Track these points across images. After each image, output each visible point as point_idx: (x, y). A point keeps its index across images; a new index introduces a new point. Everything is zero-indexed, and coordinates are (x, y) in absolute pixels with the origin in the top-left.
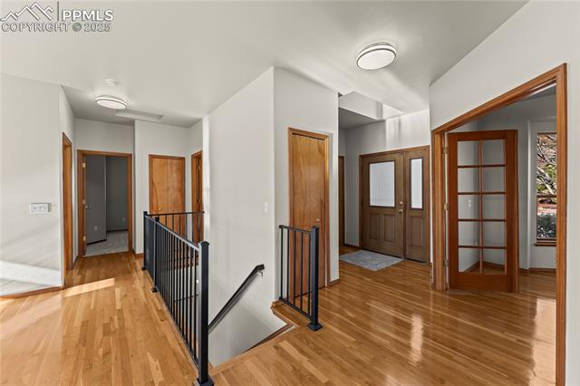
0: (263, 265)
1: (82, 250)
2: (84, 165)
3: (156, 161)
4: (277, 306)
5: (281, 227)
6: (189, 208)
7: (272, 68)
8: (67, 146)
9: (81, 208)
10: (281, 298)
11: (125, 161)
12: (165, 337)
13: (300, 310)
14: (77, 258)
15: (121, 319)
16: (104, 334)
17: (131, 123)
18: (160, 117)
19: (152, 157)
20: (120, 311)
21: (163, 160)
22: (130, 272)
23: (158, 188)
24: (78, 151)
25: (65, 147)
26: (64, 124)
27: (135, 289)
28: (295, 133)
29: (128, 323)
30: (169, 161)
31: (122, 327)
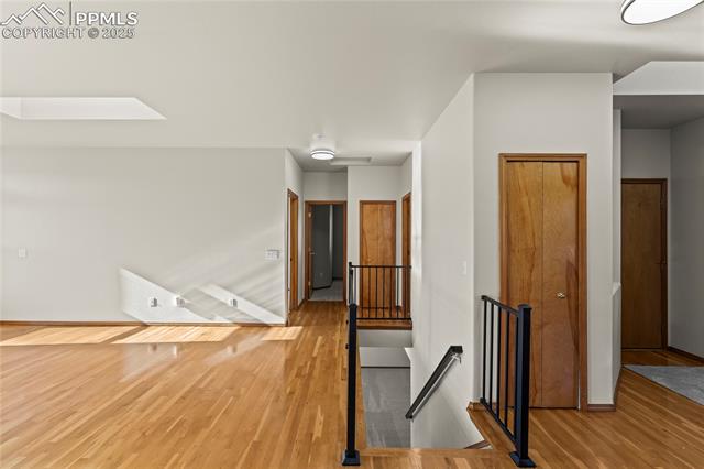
0: (461, 347)
1: (308, 295)
2: (310, 215)
3: (367, 207)
4: (475, 410)
5: (484, 298)
6: (399, 262)
7: (472, 76)
8: (293, 198)
9: (307, 255)
10: (483, 400)
11: (341, 208)
12: (338, 397)
13: (504, 426)
14: (303, 302)
15: (312, 367)
16: (296, 376)
17: (344, 170)
18: (369, 159)
19: (363, 203)
20: (314, 359)
21: (374, 206)
22: (336, 323)
23: (368, 236)
24: (306, 202)
25: (293, 200)
26: (290, 181)
27: (333, 341)
28: (509, 160)
29: (316, 373)
30: (380, 206)
31: (310, 374)
